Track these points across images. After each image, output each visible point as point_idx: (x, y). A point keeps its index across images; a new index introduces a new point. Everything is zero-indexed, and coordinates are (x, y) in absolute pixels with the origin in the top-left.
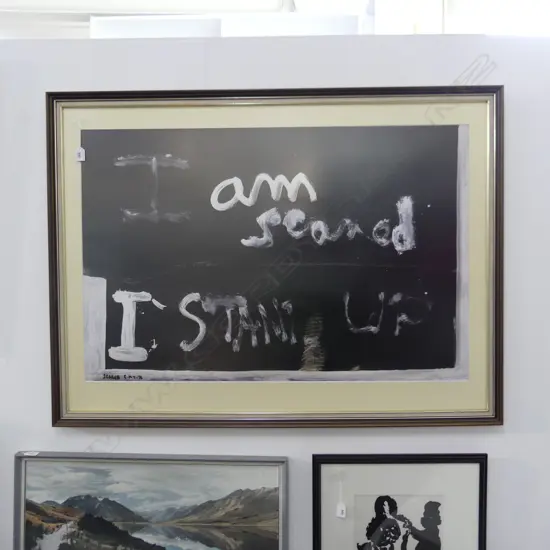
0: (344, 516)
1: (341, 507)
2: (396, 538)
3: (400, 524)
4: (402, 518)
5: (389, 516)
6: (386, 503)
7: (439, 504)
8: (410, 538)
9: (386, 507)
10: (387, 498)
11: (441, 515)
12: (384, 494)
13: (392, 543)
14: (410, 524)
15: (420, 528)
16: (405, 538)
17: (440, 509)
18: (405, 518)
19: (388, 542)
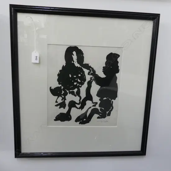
0: (38, 62)
1: (35, 54)
2: (82, 84)
3: (86, 71)
4: (87, 67)
5: (77, 65)
6: (74, 53)
7: (119, 56)
8: (94, 83)
9: (75, 57)
10: (75, 49)
11: (119, 65)
12: (73, 44)
13: (78, 88)
14: (94, 71)
15: (102, 75)
16: (90, 84)
17: (119, 60)
18: (90, 67)
19: (75, 87)
